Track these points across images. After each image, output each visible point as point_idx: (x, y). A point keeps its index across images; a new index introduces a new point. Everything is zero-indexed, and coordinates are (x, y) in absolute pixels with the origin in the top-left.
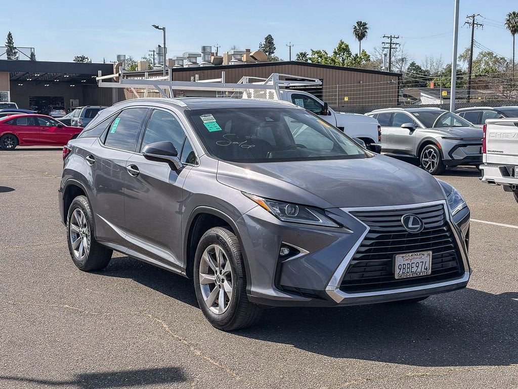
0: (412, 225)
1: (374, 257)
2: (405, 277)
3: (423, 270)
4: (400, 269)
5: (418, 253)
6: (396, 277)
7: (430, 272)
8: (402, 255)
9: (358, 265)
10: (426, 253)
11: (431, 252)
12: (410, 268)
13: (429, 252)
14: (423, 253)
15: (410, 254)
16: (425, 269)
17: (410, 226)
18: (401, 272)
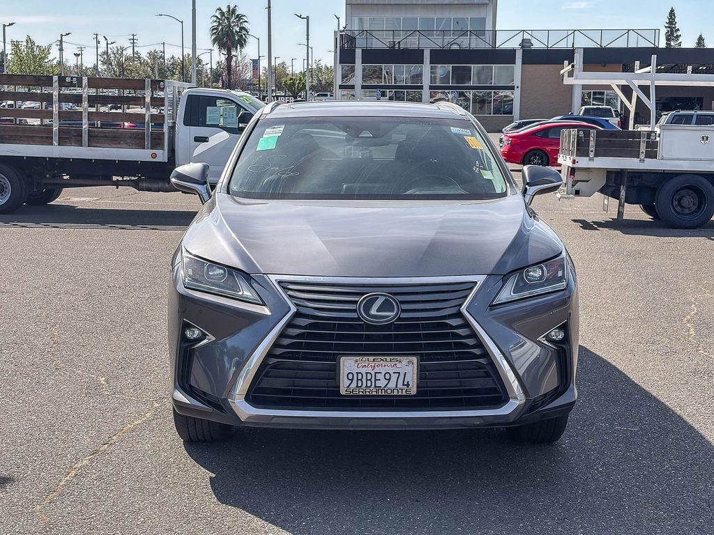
0: (378, 311)
1: (306, 357)
2: (361, 393)
3: (400, 385)
4: (352, 380)
5: (388, 358)
6: (343, 392)
7: (414, 391)
8: (355, 358)
9: (280, 366)
10: (405, 360)
11: (414, 359)
12: (373, 380)
13: (410, 358)
14: (399, 358)
15: (371, 358)
16: (403, 385)
17: (373, 311)
18: (354, 385)
